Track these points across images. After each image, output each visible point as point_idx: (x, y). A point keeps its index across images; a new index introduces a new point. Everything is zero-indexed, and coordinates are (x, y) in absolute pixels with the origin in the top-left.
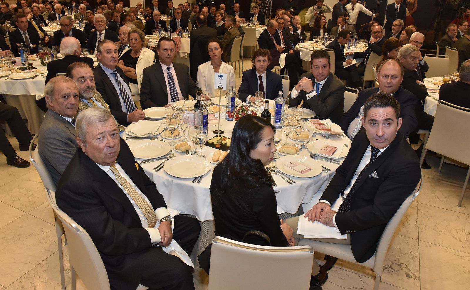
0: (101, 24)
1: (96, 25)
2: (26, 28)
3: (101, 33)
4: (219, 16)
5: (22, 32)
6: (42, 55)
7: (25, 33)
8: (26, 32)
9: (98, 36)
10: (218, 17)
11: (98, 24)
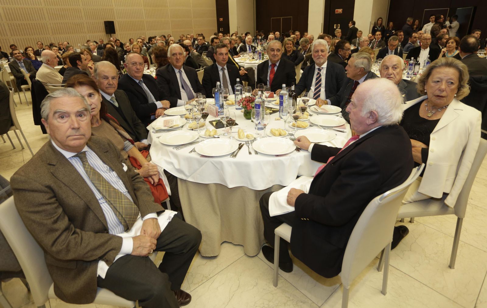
0: (322, 55)
1: (315, 56)
2: (225, 62)
3: (322, 67)
4: (452, 43)
5: (220, 68)
6: (247, 102)
7: (223, 69)
8: (225, 67)
9: (316, 72)
10: (450, 44)
11: (316, 54)
